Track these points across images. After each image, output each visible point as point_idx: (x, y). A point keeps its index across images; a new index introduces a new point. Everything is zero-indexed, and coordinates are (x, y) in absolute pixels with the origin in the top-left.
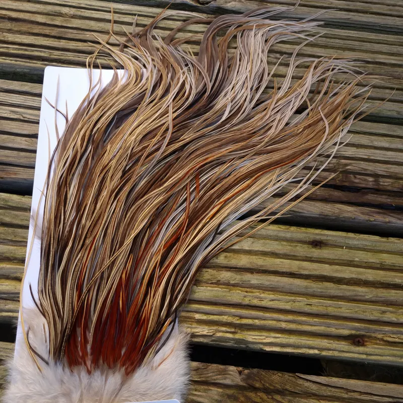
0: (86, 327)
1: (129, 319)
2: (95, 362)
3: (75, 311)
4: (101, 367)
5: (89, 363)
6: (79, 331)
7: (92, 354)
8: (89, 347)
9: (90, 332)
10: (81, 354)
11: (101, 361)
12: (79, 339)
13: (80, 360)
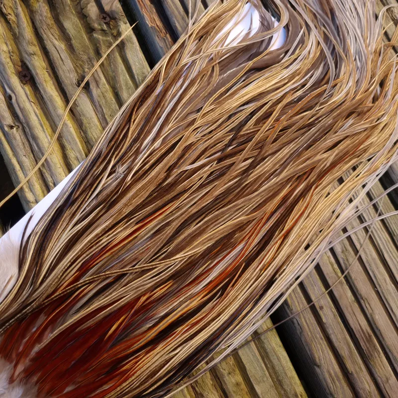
0: (53, 323)
1: (106, 357)
2: (28, 373)
3: (57, 293)
4: (29, 386)
5: (20, 368)
6: (42, 320)
7: (32, 360)
8: (37, 348)
9: (52, 333)
10: (21, 348)
11: (35, 379)
12: (34, 330)
13: (14, 356)
